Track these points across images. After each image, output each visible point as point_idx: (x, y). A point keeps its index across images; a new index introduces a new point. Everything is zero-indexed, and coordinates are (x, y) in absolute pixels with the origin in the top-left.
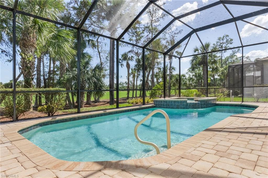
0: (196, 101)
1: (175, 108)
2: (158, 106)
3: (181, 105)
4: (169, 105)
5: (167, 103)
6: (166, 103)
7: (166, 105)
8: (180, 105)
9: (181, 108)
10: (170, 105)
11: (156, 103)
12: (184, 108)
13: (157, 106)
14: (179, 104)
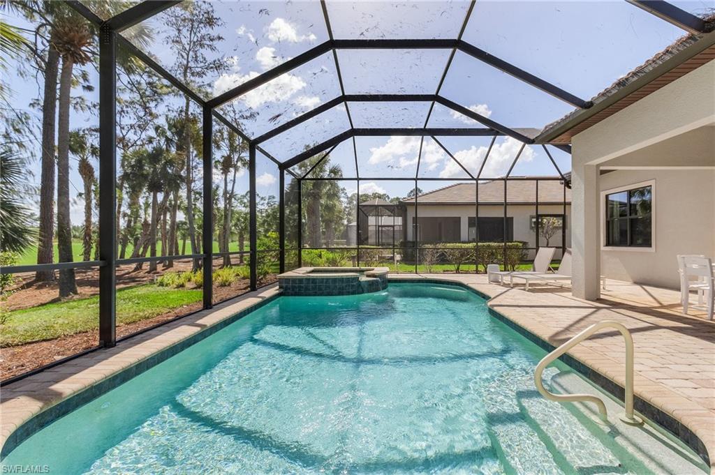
0: (368, 276)
1: (336, 295)
2: (290, 291)
3: (347, 288)
4: (320, 289)
5: (316, 283)
6: (312, 283)
7: (313, 289)
8: (346, 286)
9: (348, 293)
10: (324, 289)
11: (284, 285)
12: (353, 293)
13: (288, 291)
14: (344, 285)
